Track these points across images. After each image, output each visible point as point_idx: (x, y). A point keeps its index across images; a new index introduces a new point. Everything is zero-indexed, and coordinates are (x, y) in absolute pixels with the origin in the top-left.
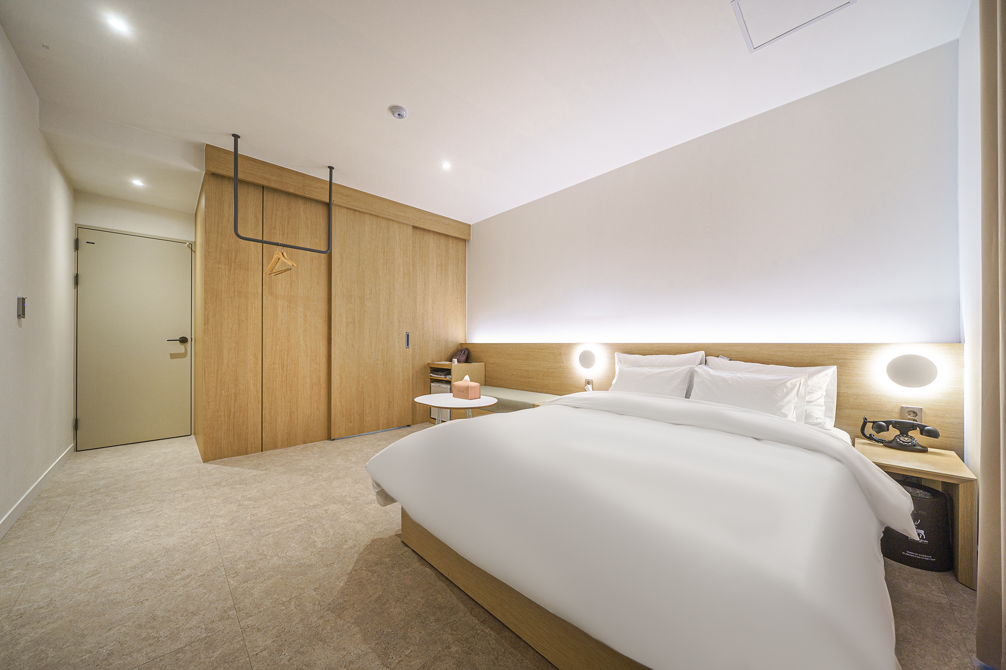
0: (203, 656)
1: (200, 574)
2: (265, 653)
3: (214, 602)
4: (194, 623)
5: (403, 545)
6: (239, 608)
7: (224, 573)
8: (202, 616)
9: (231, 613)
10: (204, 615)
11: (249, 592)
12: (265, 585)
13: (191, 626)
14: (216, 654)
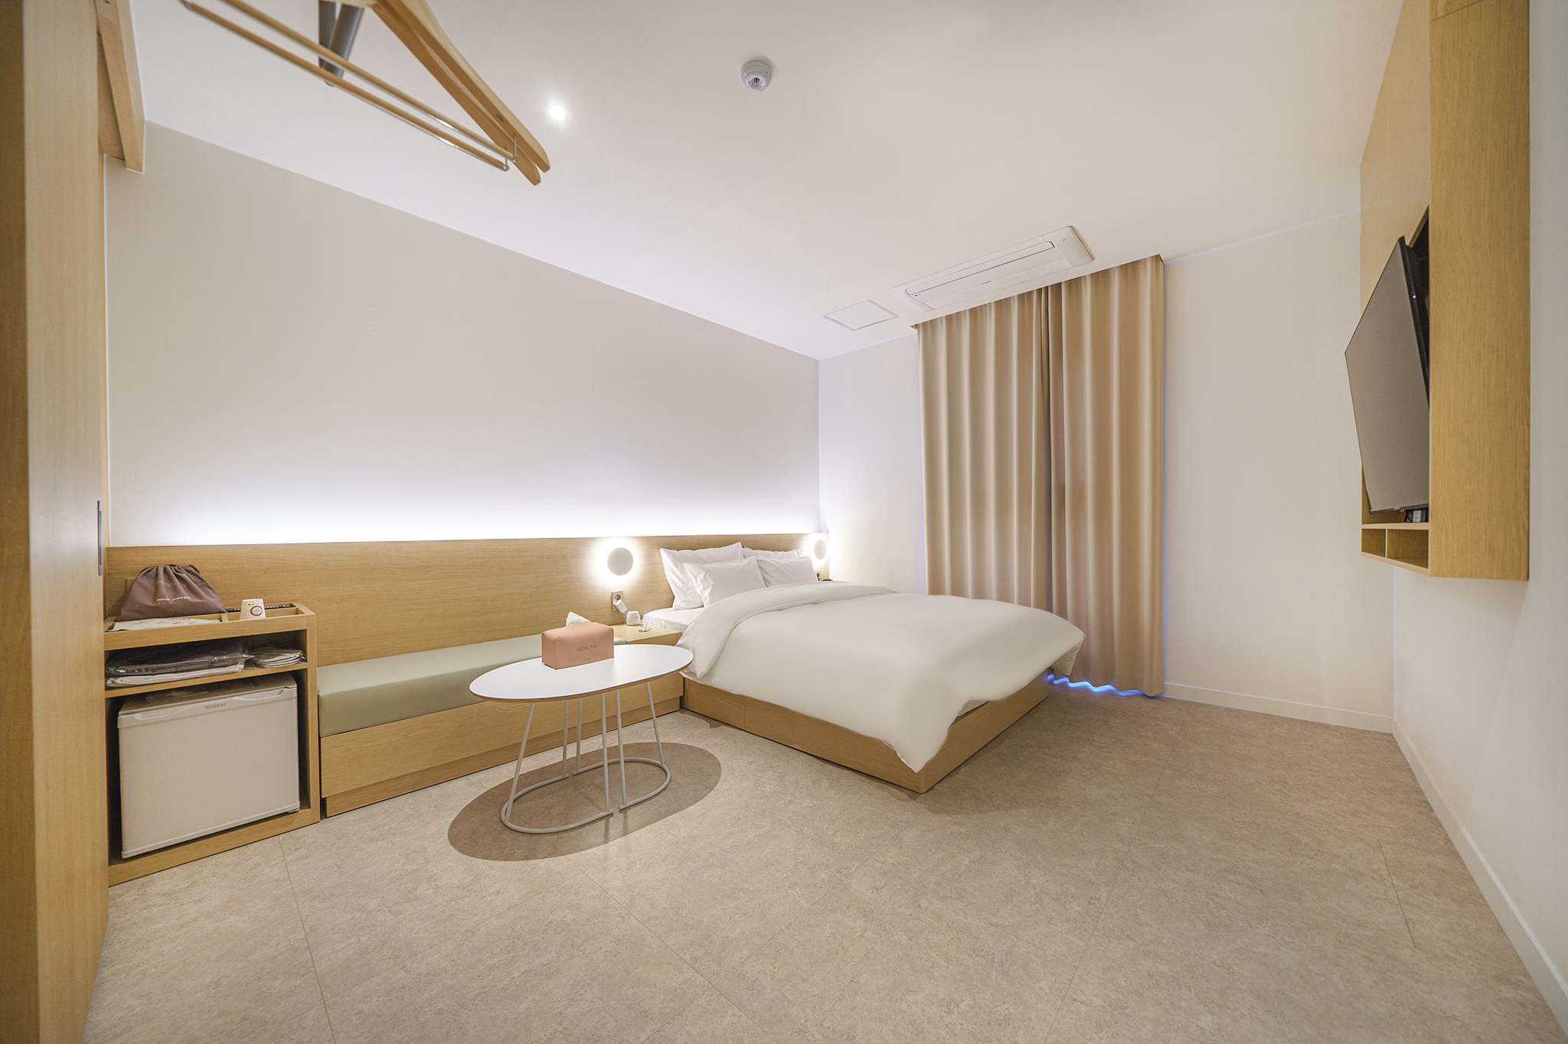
0: (1172, 853)
1: (1131, 944)
2: (1127, 820)
3: (1138, 888)
4: (1168, 883)
5: (932, 791)
6: (1119, 863)
7: (1103, 916)
8: (1157, 884)
9: (1129, 865)
10: (1155, 883)
11: (1097, 869)
12: (1077, 863)
13: (1172, 883)
14: (1161, 846)
